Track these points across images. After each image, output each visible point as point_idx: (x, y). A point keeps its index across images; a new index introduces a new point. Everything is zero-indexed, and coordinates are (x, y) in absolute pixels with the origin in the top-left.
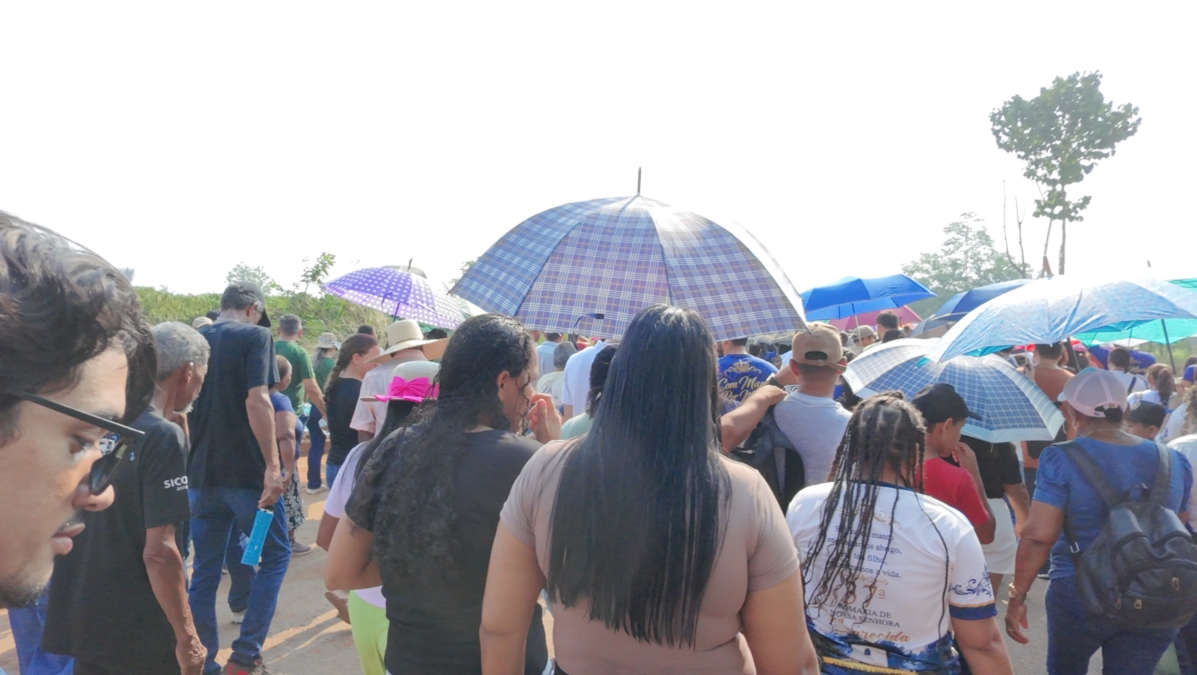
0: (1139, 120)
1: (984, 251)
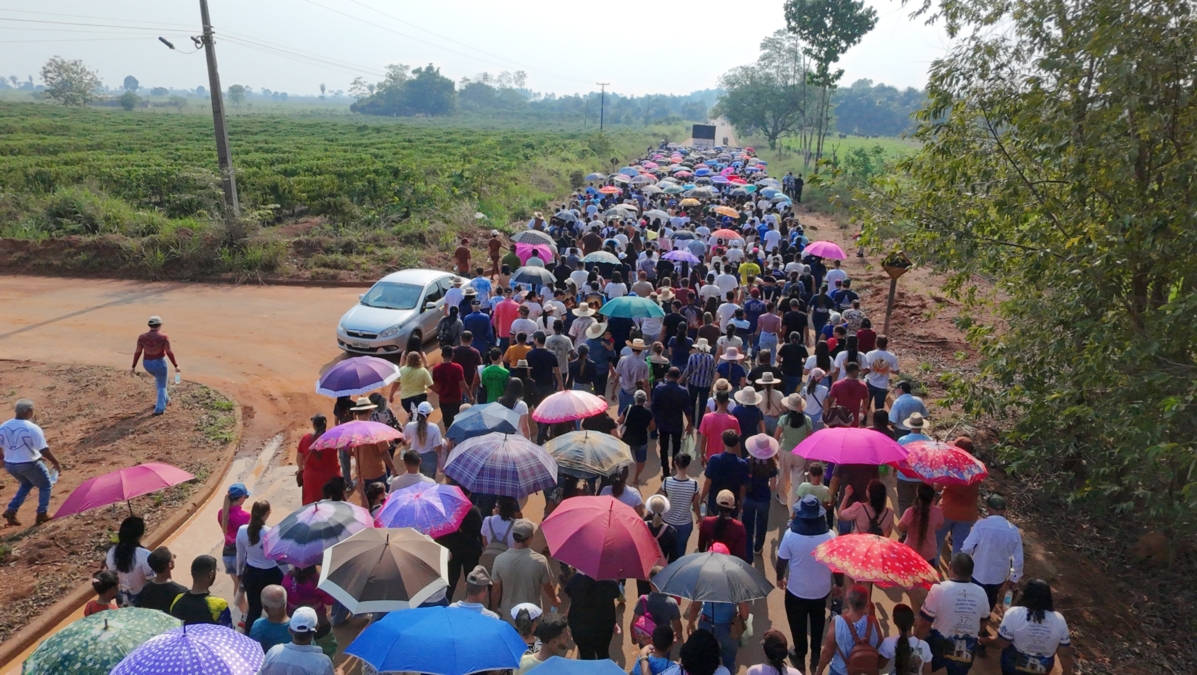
0: (876, 20)
1: (791, 66)
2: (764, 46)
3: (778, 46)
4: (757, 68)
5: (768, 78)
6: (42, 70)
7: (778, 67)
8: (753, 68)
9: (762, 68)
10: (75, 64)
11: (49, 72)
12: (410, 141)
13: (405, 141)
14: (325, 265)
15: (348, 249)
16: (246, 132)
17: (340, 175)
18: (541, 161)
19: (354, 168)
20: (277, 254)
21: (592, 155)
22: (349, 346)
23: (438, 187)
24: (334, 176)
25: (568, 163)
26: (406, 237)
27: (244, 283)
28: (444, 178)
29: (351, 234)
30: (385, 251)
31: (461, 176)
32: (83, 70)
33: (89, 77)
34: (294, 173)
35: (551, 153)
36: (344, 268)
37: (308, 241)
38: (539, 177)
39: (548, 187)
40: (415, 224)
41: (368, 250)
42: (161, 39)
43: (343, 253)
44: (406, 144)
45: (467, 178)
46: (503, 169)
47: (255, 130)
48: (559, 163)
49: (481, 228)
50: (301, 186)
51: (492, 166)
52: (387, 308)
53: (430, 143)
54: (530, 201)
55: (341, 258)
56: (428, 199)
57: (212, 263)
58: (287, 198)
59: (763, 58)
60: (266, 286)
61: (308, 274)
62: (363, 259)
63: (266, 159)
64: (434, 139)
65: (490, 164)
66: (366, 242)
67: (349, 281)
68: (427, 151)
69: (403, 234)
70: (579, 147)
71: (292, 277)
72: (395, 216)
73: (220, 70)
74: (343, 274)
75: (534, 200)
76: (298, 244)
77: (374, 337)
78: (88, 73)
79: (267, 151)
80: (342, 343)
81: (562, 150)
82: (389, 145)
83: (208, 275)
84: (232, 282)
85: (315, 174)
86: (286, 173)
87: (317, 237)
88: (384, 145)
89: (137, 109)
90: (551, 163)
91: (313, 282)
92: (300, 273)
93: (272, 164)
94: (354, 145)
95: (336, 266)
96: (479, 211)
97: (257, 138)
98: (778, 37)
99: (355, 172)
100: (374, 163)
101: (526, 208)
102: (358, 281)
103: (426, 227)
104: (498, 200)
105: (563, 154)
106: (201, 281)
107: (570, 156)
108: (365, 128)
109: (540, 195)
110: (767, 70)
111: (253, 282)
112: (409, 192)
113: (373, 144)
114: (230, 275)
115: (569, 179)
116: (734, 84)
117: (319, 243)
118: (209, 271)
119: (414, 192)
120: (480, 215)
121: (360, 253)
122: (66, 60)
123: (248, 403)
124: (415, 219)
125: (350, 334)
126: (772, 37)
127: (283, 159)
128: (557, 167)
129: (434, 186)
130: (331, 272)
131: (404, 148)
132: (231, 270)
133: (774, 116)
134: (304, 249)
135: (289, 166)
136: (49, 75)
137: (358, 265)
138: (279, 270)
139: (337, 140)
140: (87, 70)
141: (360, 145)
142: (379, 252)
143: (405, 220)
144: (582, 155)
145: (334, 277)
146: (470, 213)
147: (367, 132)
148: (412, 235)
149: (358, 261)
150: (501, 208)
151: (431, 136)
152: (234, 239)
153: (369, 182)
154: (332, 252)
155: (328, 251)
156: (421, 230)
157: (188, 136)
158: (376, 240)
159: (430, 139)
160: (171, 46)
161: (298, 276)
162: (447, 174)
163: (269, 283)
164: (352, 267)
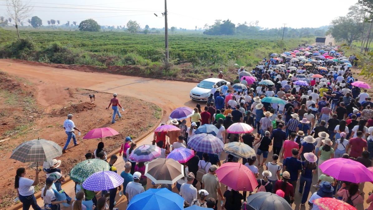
2: (350, 9)
3: (356, 8)
4: (346, 17)
5: (351, 20)
6: (127, 24)
7: (355, 16)
8: (344, 17)
9: (348, 17)
10: (134, 22)
11: (129, 24)
12: (219, 42)
13: (217, 42)
14: (189, 76)
15: (196, 72)
16: (174, 40)
17: (197, 51)
18: (259, 49)
19: (201, 50)
20: (177, 72)
21: (277, 47)
22: (193, 98)
23: (225, 56)
24: (195, 52)
25: (268, 50)
26: (213, 70)
27: (168, 80)
28: (227, 53)
29: (198, 68)
30: (207, 73)
31: (232, 53)
32: (136, 23)
33: (137, 25)
34: (184, 51)
35: (263, 46)
36: (195, 77)
37: (186, 69)
38: (257, 54)
39: (260, 57)
40: (216, 66)
41: (202, 73)
42: (155, 14)
43: (195, 73)
44: (217, 43)
45: (234, 53)
46: (245, 50)
47: (176, 39)
48: (265, 49)
49: (236, 68)
50: (186, 54)
51: (242, 50)
52: (204, 88)
53: (225, 43)
54: (253, 61)
55: (194, 74)
56: (221, 59)
57: (161, 74)
58: (182, 57)
59: (349, 14)
60: (173, 81)
61: (185, 78)
62: (200, 75)
63: (178, 47)
64: (226, 42)
65: (242, 49)
66: (201, 70)
67: (196, 81)
68: (223, 45)
69: (212, 69)
70: (273, 44)
71: (181, 79)
72: (211, 63)
73: (168, 22)
74: (194, 79)
75: (255, 61)
76: (183, 70)
77: (200, 96)
78: (137, 24)
79: (178, 45)
80: (191, 97)
81: (267, 45)
82: (212, 43)
83: (159, 77)
84: (165, 79)
85: (190, 51)
86: (182, 51)
87: (188, 68)
88: (211, 43)
89: (148, 34)
90: (263, 50)
91: (186, 81)
92: (182, 78)
93: (179, 48)
94: (202, 43)
95: (192, 76)
96: (236, 63)
97: (176, 41)
98: (356, 5)
99: (201, 51)
100: (207, 48)
101: (252, 63)
102: (198, 81)
103: (219, 67)
104: (243, 60)
105: (267, 47)
106: (158, 79)
107: (269, 47)
108: (206, 38)
109: (257, 59)
110: (350, 18)
111: (170, 80)
112: (215, 57)
113: (208, 43)
114: (165, 77)
115: (268, 55)
116: (335, 23)
117: (189, 70)
118: (160, 76)
119: (217, 57)
120: (236, 64)
121: (199, 73)
122: (133, 21)
123: (165, 110)
124: (216, 64)
125: (193, 94)
126: (354, 5)
127: (182, 47)
128: (264, 51)
129: (223, 55)
130: (191, 78)
131: (217, 44)
132: (165, 76)
133: (351, 35)
134: (184, 71)
135: (183, 49)
136: (129, 25)
137: (198, 77)
138: (177, 77)
139: (198, 42)
140: (137, 23)
141: (204, 43)
142: (205, 73)
143: (213, 65)
144: (274, 47)
145: (191, 80)
146: (233, 63)
147: (207, 39)
148: (215, 69)
149: (198, 76)
150: (244, 63)
151: (226, 41)
152: (167, 68)
153: (205, 54)
154: (192, 73)
155: (191, 72)
156: (217, 68)
157: (159, 41)
158: (204, 70)
159: (225, 42)
160: (157, 16)
161: (182, 79)
162: (228, 52)
163: (174, 80)
164: (197, 77)
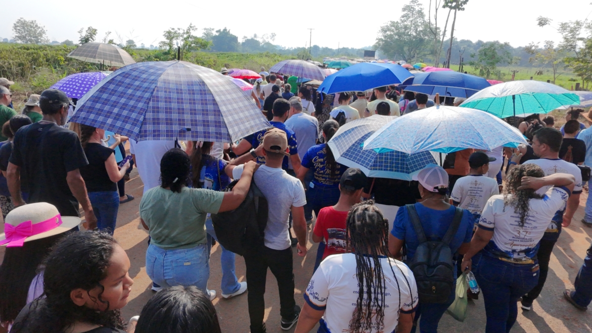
1: (419, 20)
2: (404, 10)
3: (412, 9)
4: (399, 22)
5: (406, 27)
7: (411, 21)
9: (403, 22)
10: (32, 22)
32: (36, 26)
33: (40, 30)
59: (403, 17)
98: (412, 4)
110: (406, 23)
116: (386, 31)
122: (27, 20)
126: (408, 4)
136: (18, 28)
140: (39, 26)
